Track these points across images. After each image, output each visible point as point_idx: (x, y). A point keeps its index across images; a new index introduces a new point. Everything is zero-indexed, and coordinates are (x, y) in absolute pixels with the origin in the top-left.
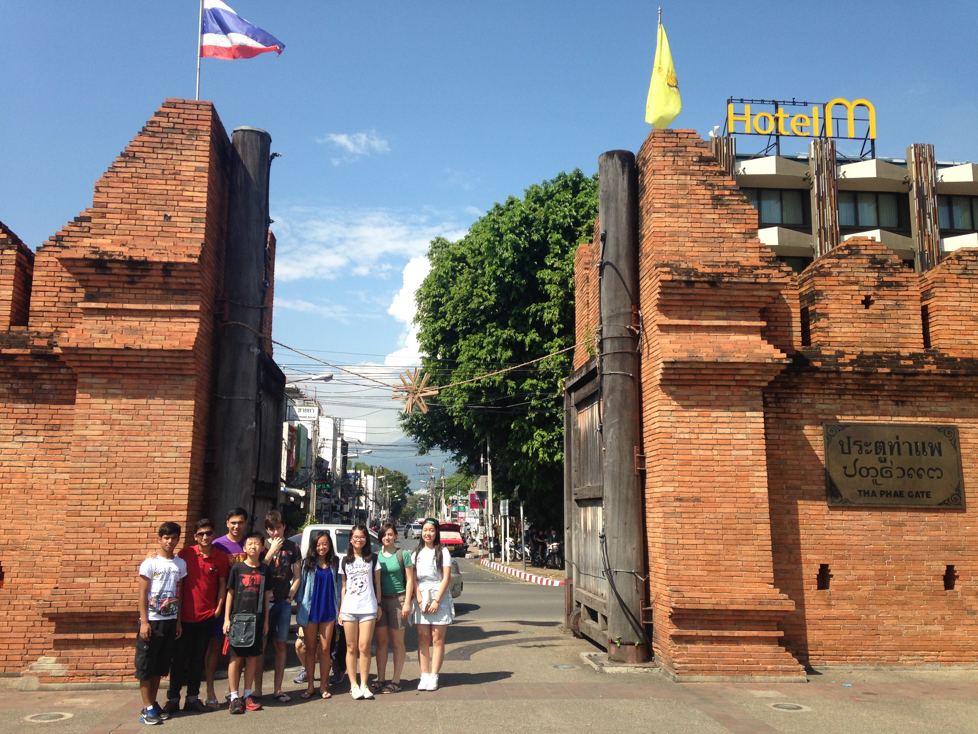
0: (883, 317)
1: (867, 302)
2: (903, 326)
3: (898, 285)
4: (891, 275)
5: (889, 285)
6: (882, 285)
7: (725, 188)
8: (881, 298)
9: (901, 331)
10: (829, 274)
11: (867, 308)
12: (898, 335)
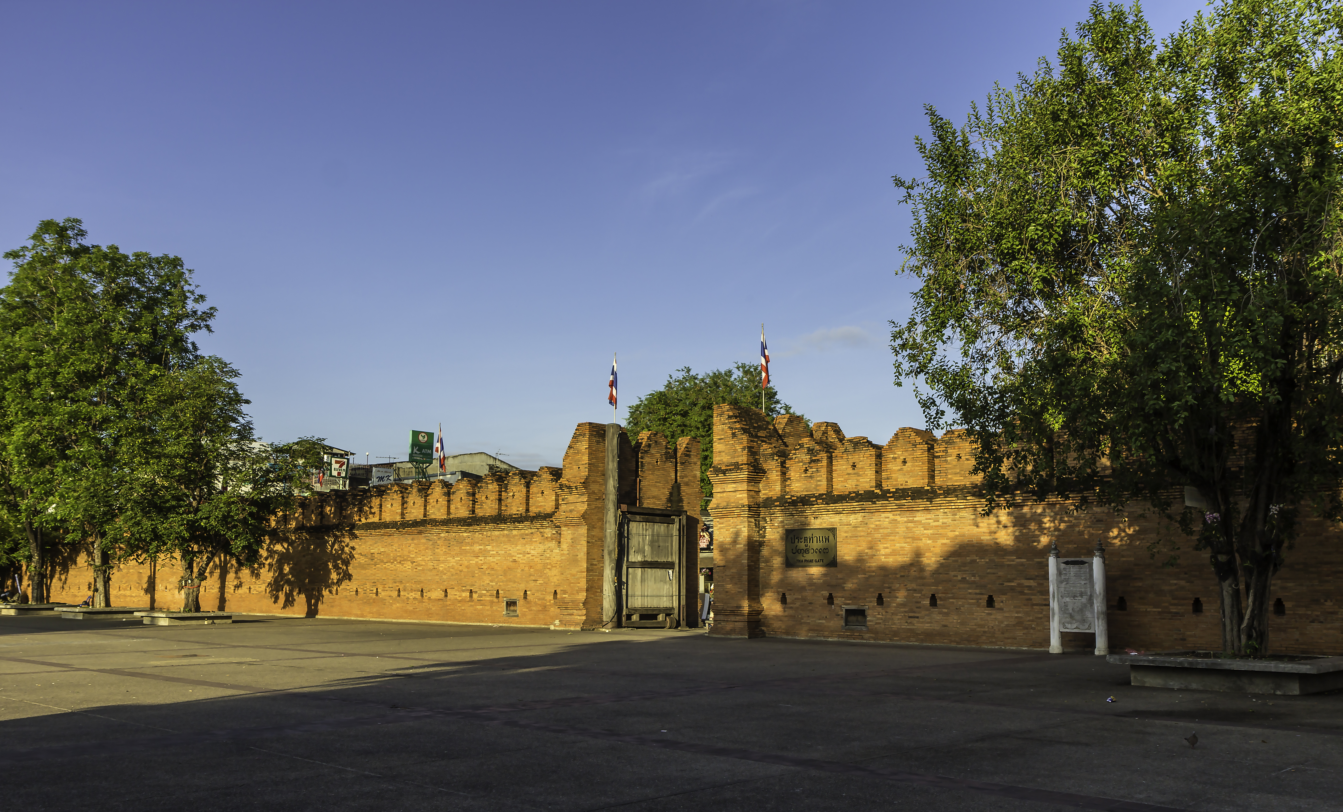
0: (811, 477)
1: (806, 470)
2: (820, 481)
3: (818, 460)
4: (816, 456)
5: (814, 461)
6: (812, 461)
7: (736, 429)
8: (811, 468)
9: (819, 483)
10: (792, 459)
11: (806, 473)
12: (817, 486)
